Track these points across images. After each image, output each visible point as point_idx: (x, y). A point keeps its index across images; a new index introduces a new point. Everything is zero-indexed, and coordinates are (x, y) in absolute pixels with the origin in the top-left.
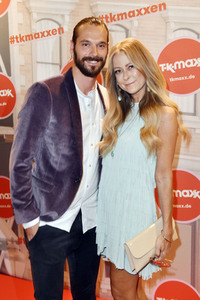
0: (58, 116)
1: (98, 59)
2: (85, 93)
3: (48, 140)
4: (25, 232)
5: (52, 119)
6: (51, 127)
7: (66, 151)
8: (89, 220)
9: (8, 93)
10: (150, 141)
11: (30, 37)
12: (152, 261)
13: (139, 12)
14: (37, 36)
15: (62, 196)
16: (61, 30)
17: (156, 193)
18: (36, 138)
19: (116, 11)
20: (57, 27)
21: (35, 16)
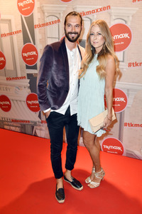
0: (57, 61)
1: (75, 33)
2: (71, 50)
3: (54, 73)
4: (45, 114)
5: (55, 63)
6: (54, 66)
7: (62, 78)
8: (74, 110)
9: (34, 53)
10: (101, 72)
11: (44, 25)
12: (102, 128)
13: (97, 10)
14: (47, 24)
15: (60, 99)
16: (59, 21)
17: (105, 97)
18: (47, 72)
19: (86, 10)
20: (57, 19)
21: (46, 14)
